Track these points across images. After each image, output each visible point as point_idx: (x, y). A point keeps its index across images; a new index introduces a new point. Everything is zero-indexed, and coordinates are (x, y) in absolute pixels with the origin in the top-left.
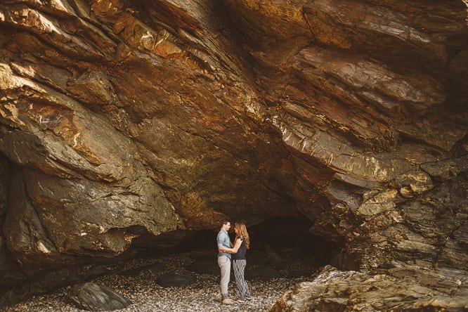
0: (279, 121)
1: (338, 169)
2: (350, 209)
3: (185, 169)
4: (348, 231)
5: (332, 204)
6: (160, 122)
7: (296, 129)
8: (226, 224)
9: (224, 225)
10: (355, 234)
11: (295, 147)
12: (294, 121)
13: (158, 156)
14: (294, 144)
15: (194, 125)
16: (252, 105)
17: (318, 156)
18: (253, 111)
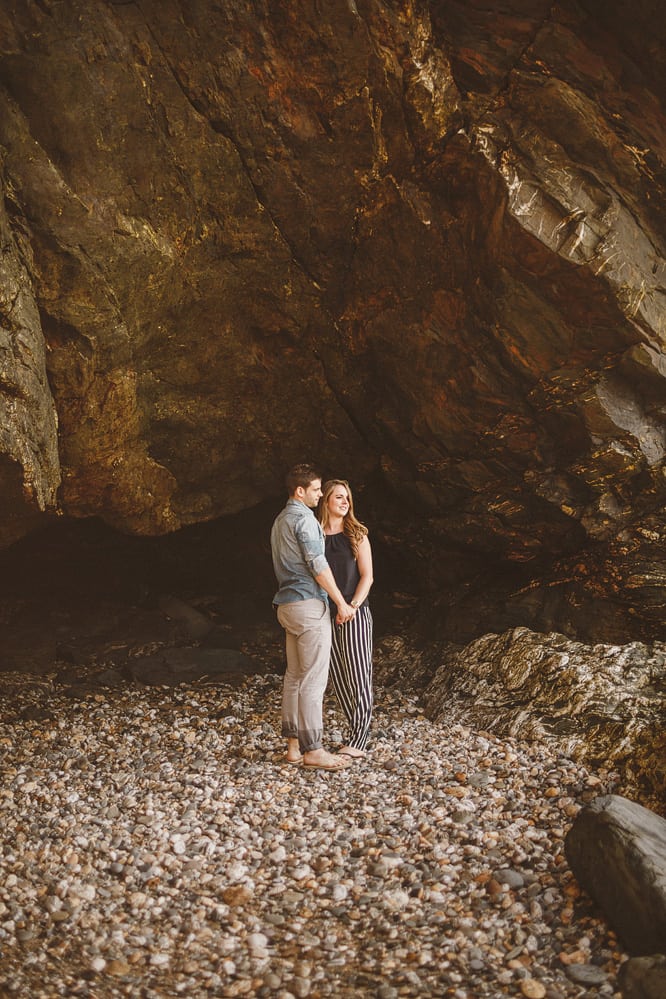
0: (499, 147)
1: (652, 333)
2: (644, 459)
3: (148, 263)
4: (618, 525)
5: (597, 441)
6: (111, 24)
7: (554, 182)
8: (306, 486)
9: (299, 491)
10: (646, 532)
11: (547, 242)
12: (549, 152)
13: (68, 180)
14: (544, 230)
15: (232, 84)
16: (431, 63)
17: (619, 280)
18: (431, 87)
